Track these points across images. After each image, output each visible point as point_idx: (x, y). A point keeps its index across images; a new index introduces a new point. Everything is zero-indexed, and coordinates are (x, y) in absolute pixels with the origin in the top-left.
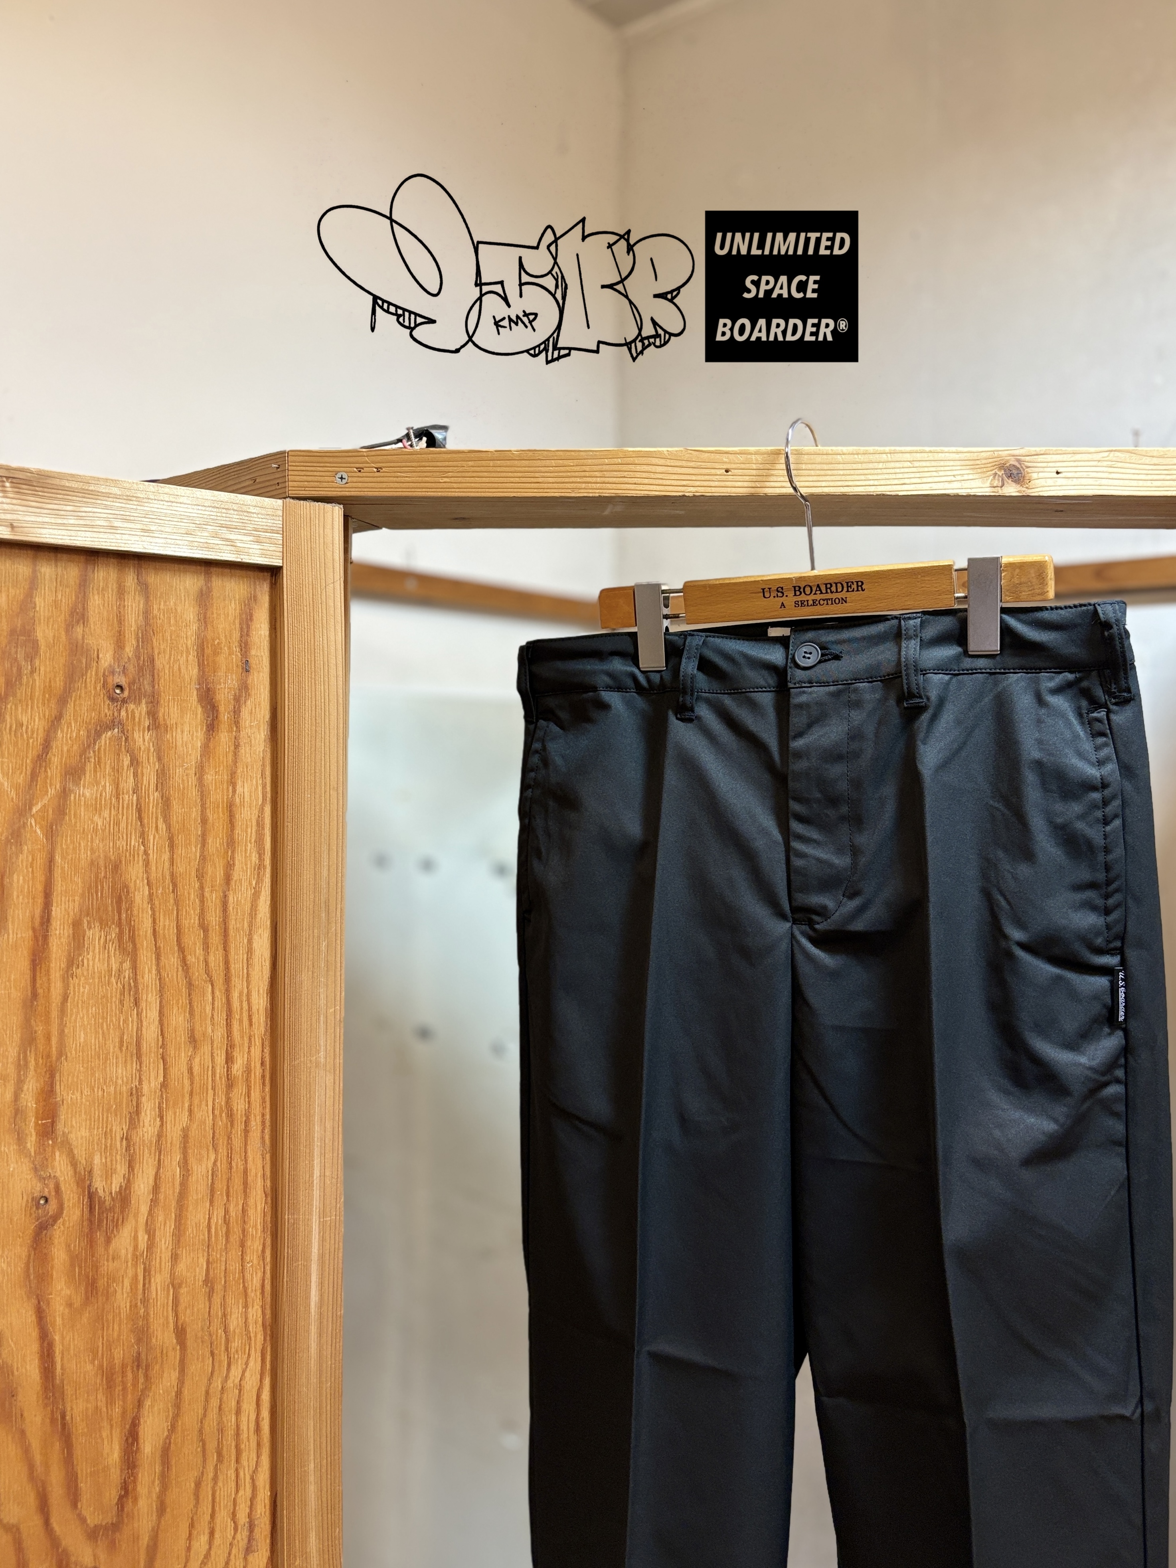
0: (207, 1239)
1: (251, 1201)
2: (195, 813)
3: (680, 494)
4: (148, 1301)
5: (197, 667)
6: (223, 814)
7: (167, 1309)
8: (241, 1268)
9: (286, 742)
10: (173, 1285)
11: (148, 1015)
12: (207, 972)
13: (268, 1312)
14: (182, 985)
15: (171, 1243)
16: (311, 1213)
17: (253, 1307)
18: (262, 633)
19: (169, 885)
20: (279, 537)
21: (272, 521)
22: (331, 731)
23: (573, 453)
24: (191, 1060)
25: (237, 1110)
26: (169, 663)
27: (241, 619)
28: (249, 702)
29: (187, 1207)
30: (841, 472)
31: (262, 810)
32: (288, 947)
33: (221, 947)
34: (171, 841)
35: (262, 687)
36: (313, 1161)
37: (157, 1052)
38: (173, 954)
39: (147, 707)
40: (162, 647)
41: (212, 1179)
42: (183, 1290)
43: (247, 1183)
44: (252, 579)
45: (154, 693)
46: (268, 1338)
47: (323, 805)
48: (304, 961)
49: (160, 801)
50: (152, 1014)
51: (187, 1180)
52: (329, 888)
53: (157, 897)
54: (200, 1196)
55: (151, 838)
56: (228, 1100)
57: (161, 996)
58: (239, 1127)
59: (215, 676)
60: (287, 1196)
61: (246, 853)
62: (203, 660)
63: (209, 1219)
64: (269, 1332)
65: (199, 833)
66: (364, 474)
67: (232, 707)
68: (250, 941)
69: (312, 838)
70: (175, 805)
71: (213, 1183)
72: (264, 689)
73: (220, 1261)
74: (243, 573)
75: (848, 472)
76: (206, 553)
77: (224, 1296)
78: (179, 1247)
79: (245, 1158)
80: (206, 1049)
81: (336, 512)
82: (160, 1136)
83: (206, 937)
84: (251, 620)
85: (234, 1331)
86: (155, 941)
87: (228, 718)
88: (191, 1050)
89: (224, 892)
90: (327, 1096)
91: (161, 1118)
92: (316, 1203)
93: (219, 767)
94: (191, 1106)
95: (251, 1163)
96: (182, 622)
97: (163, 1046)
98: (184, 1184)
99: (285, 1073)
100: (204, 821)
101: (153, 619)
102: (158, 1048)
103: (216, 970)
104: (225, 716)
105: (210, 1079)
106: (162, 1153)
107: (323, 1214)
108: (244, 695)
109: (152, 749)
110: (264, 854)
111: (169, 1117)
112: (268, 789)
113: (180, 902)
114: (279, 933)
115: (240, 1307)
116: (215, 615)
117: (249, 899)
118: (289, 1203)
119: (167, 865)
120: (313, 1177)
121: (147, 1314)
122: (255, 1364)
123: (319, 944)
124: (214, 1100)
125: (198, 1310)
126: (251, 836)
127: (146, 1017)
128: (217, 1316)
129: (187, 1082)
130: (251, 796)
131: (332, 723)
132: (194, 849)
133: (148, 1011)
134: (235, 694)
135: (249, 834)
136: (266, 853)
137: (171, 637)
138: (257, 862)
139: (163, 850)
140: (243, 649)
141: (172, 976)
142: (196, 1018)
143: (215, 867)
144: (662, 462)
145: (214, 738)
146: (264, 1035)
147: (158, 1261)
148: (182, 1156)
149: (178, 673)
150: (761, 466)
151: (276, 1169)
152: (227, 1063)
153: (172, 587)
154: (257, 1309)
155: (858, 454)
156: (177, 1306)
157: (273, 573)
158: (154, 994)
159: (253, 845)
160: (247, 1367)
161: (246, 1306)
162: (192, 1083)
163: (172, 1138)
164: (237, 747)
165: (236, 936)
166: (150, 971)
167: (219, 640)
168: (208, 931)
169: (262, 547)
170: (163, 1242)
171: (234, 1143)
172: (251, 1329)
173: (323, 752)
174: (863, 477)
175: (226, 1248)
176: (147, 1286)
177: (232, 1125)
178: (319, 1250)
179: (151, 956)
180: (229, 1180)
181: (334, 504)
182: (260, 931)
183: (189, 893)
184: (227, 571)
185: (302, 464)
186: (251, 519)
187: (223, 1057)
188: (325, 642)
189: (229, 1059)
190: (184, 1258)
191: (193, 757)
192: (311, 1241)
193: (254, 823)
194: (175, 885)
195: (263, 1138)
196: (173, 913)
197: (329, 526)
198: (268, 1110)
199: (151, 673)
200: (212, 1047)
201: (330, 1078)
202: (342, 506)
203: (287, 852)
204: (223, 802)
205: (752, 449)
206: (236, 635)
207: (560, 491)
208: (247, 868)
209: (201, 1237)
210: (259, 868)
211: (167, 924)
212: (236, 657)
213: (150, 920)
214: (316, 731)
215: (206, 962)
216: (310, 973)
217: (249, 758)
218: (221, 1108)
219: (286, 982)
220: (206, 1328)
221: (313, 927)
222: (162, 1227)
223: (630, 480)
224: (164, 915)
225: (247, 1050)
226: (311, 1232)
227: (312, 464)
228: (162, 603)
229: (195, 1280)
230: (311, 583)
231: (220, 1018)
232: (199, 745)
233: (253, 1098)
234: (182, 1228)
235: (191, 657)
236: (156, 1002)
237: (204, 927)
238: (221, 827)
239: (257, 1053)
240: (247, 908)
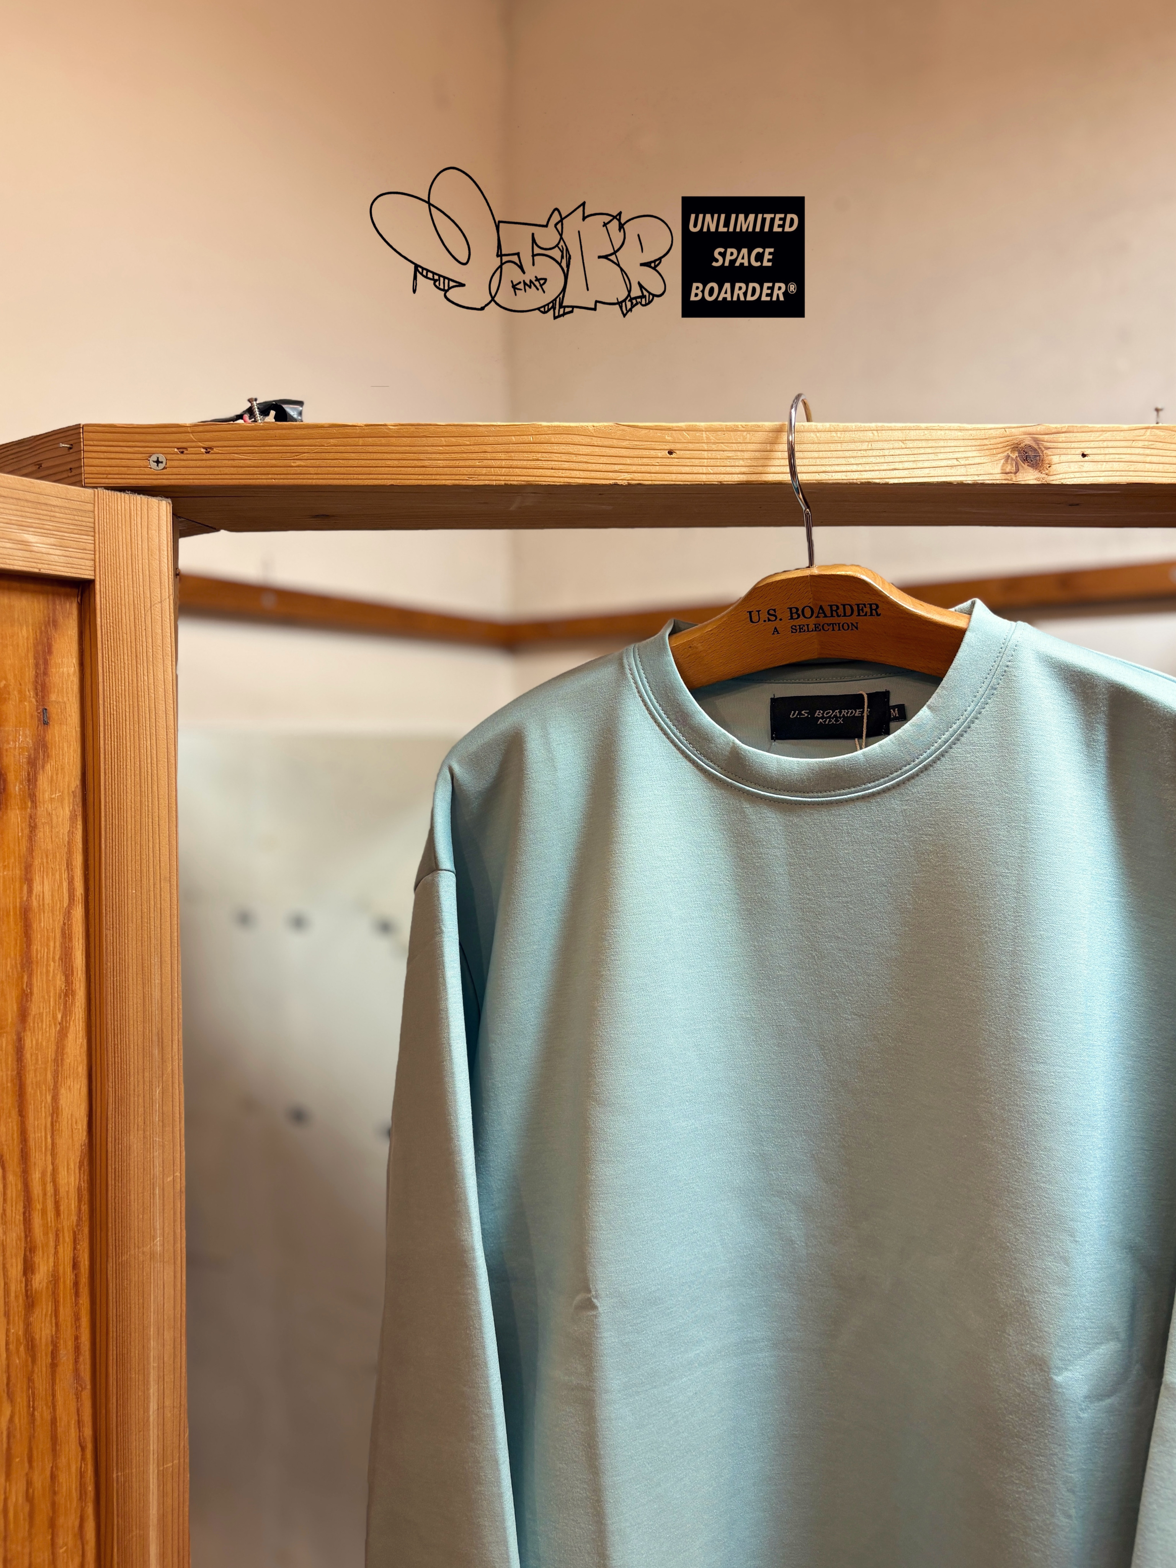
1: (62, 1463)
3: (611, 482)
6: (16, 924)
16: (146, 1463)
18: (65, 670)
20: (90, 539)
22: (161, 801)
23: (469, 429)
25: (41, 1339)
27: (36, 652)
28: (48, 766)
30: (815, 454)
31: (68, 914)
32: (111, 1100)
35: (66, 744)
36: (148, 1389)
43: (56, 1439)
44: (51, 597)
47: (152, 905)
48: (132, 1117)
56: (28, 1326)
58: (44, 1361)
60: (114, 1446)
61: (47, 976)
66: (188, 457)
67: (25, 774)
68: (55, 1098)
69: (140, 949)
72: (72, 747)
75: (824, 454)
79: (53, 1404)
81: (163, 508)
84: (50, 652)
87: (20, 789)
89: (18, 1034)
92: (154, 1444)
95: (61, 1409)
104: (16, 788)
107: (162, 1459)
108: (41, 756)
110: (73, 974)
112: (79, 883)
117: (53, 1039)
118: (117, 1454)
126: (54, 952)
130: (53, 896)
134: (30, 757)
135: (52, 949)
136: (75, 973)
138: (63, 987)
140: (40, 694)
143: (6, 1000)
144: (587, 440)
146: (77, 1225)
155: (836, 431)
157: (82, 588)
159: (57, 964)
164: (33, 828)
165: (35, 1093)
167: (7, 681)
169: (67, 554)
171: (36, 1385)
173: (150, 831)
174: (843, 461)
177: (34, 1362)
178: (158, 1514)
180: (31, 1439)
181: (159, 497)
182: (69, 1082)
187: (19, 1267)
189: (28, 1268)
192: (147, 1500)
193: (58, 934)
195: (76, 1371)
197: (154, 527)
201: (168, 1273)
202: (170, 500)
204: (15, 907)
206: (30, 674)
207: (454, 477)
208: (50, 997)
210: (66, 995)
212: (30, 704)
214: (141, 802)
216: (141, 1132)
217: (50, 844)
219: (110, 1150)
221: (144, 1069)
223: (545, 464)
225: (52, 1251)
226: (147, 1487)
230: (132, 602)
233: (61, 1317)
238: (13, 943)
239: (66, 1253)
240: (51, 1053)
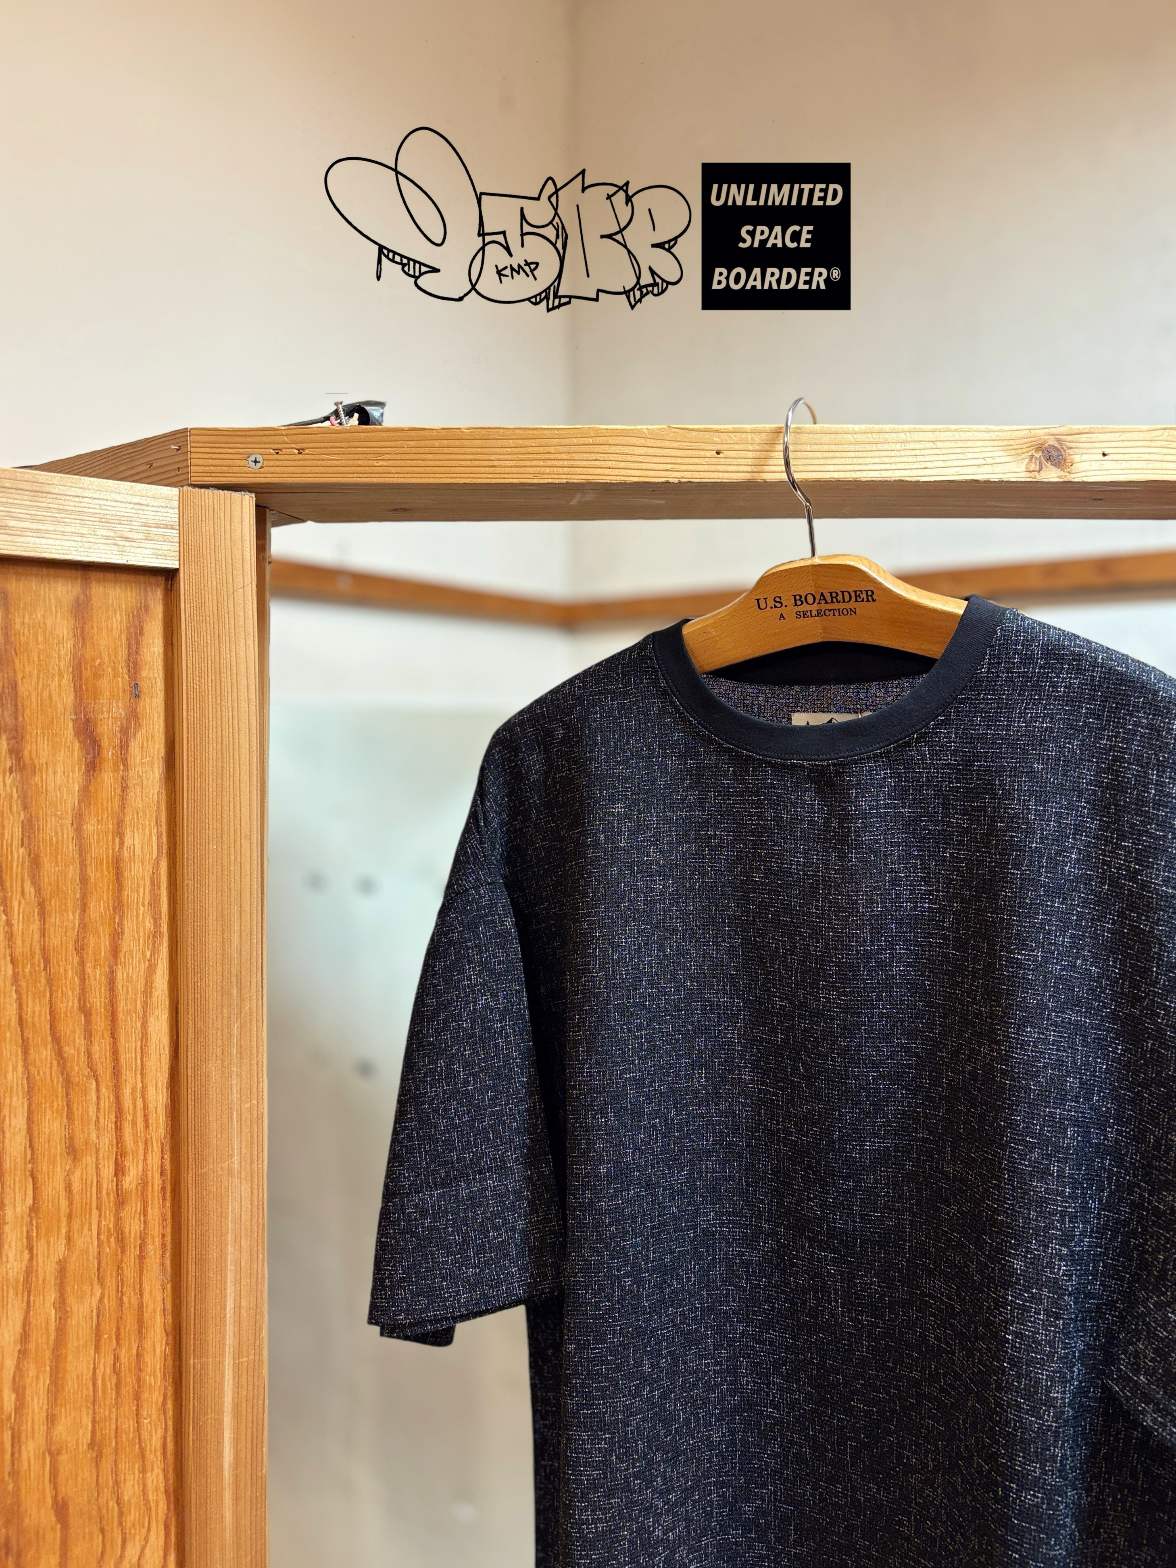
0: (91, 1394)
1: (148, 1344)
2: (73, 871)
3: (664, 480)
4: (18, 1473)
5: (73, 693)
6: (109, 872)
7: (43, 1481)
8: (136, 1425)
9: (185, 782)
10: (50, 1452)
11: (13, 1123)
12: (91, 1065)
13: (171, 1476)
14: (57, 1084)
15: (46, 1402)
16: (224, 1356)
17: (152, 1470)
18: (156, 649)
19: (39, 962)
20: (176, 533)
21: (165, 515)
22: (242, 767)
23: (535, 432)
24: (69, 1174)
25: (130, 1232)
26: (36, 688)
27: (129, 633)
28: (139, 735)
29: (66, 1358)
30: (852, 454)
31: (157, 865)
32: (190, 1031)
33: (107, 1034)
34: (41, 907)
35: (156, 715)
36: (225, 1289)
37: (25, 1168)
38: (45, 1046)
39: (8, 744)
40: (27, 670)
41: (98, 1320)
42: (64, 1458)
43: (143, 1323)
44: (143, 585)
45: (17, 726)
46: (172, 1506)
47: (233, 857)
48: (211, 1047)
49: (27, 857)
50: (17, 1122)
51: (66, 1321)
52: (241, 957)
53: (24, 977)
54: (81, 1343)
55: (15, 904)
56: (118, 1221)
57: (30, 1099)
58: (132, 1253)
59: (95, 703)
60: (192, 1336)
61: (137, 918)
62: (81, 685)
63: (94, 1369)
64: (172, 1499)
65: (78, 896)
66: (283, 457)
67: (117, 741)
68: (144, 1025)
69: (220, 899)
70: (46, 863)
71: (98, 1325)
72: (159, 717)
73: (110, 1419)
74: (132, 578)
75: (860, 454)
76: (83, 554)
77: (116, 1461)
78: (56, 1407)
79: (140, 1291)
80: (89, 1160)
81: (247, 502)
82: (29, 1271)
83: (88, 1022)
84: (141, 633)
85: (129, 1502)
86: (22, 1031)
87: (113, 754)
88: (70, 1162)
89: (111, 967)
90: (243, 1209)
91: (30, 1249)
92: (229, 1340)
93: (103, 814)
94: (69, 1232)
95: (148, 1297)
96: (53, 639)
97: (33, 1160)
98: (61, 1330)
99: (190, 1186)
100: (84, 880)
101: (15, 635)
102: (25, 1163)
103: (101, 1063)
104: (109, 752)
105: (94, 1198)
106: (32, 1292)
107: (238, 1353)
108: (133, 726)
109: (15, 795)
110: (161, 918)
111: (40, 1247)
112: (165, 839)
113: (55, 983)
114: (181, 1016)
115: (137, 1471)
116: (95, 630)
117: (142, 974)
118: (194, 1344)
119: (36, 936)
120: (225, 1310)
121: (17, 1489)
122: (157, 1538)
123: (229, 1026)
124: (99, 1222)
125: (83, 1479)
126: (143, 898)
127: (10, 1125)
128: (107, 1486)
129: (64, 1203)
130: (142, 848)
131: (243, 759)
132: (71, 916)
133: (13, 1118)
134: (122, 726)
135: (141, 895)
136: (163, 917)
137: (39, 658)
138: (152, 929)
139: (32, 919)
140: (132, 671)
141: (45, 1073)
142: (76, 1122)
143: (99, 937)
144: (641, 442)
145: (96, 779)
146: (164, 1138)
147: (29, 1424)
148: (58, 1295)
149: (48, 702)
150: (758, 447)
151: (180, 1301)
152: (116, 1175)
153: (39, 596)
154: (158, 1473)
155: (872, 433)
156: (55, 1477)
157: (169, 575)
158: (21, 1097)
159: (146, 908)
160: (146, 1543)
161: (143, 1471)
162: (71, 1203)
163: (45, 1273)
164: (124, 789)
165: (126, 1020)
166: (15, 1069)
167: (101, 658)
168: (91, 1015)
169: (152, 546)
170: (36, 1401)
171: (125, 1272)
172: (150, 1497)
173: (232, 793)
175: (117, 1403)
176: (16, 1455)
177: (123, 1252)
178: (233, 1398)
179: (17, 1052)
180: (119, 1319)
181: (243, 493)
182: (157, 1012)
183: (66, 971)
184: (110, 575)
185: (207, 445)
186: (139, 512)
187: (111, 1169)
188: (233, 659)
189: (119, 1170)
190: (63, 1418)
191: (69, 805)
192: (223, 1388)
193: (148, 882)
194: (47, 962)
195: (163, 1264)
196: (45, 996)
197: (237, 520)
198: (169, 1230)
199: (13, 703)
200: (97, 1157)
201: (245, 1188)
202: (253, 495)
203: (187, 916)
204: (107, 857)
205: (748, 427)
206: (123, 653)
207: (520, 476)
208: (139, 937)
209: (85, 1392)
210: (154, 936)
211: (37, 1010)
212: (123, 680)
213: (15, 1006)
214: (222, 767)
215: (89, 1054)
216: (219, 1062)
217: (140, 802)
218: (109, 1230)
219: (189, 1074)
220: (93, 1501)
221: (222, 1006)
222: (34, 1384)
223: (603, 464)
224: (34, 999)
225: (142, 1158)
226: (223, 1377)
227: (217, 445)
228: (27, 617)
229: (77, 1444)
230: (214, 588)
231: (108, 1121)
232: (77, 788)
233: (150, 1217)
234: (60, 1382)
235: (65, 681)
236: (23, 1107)
237: (86, 1011)
238: (106, 888)
239: (154, 1160)
240: (141, 985)
